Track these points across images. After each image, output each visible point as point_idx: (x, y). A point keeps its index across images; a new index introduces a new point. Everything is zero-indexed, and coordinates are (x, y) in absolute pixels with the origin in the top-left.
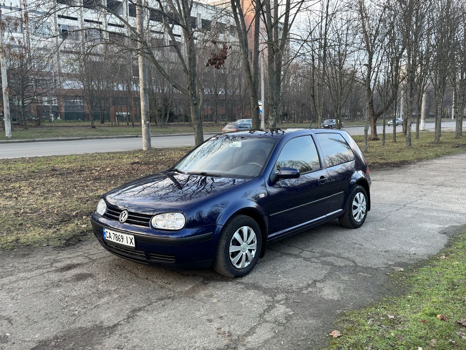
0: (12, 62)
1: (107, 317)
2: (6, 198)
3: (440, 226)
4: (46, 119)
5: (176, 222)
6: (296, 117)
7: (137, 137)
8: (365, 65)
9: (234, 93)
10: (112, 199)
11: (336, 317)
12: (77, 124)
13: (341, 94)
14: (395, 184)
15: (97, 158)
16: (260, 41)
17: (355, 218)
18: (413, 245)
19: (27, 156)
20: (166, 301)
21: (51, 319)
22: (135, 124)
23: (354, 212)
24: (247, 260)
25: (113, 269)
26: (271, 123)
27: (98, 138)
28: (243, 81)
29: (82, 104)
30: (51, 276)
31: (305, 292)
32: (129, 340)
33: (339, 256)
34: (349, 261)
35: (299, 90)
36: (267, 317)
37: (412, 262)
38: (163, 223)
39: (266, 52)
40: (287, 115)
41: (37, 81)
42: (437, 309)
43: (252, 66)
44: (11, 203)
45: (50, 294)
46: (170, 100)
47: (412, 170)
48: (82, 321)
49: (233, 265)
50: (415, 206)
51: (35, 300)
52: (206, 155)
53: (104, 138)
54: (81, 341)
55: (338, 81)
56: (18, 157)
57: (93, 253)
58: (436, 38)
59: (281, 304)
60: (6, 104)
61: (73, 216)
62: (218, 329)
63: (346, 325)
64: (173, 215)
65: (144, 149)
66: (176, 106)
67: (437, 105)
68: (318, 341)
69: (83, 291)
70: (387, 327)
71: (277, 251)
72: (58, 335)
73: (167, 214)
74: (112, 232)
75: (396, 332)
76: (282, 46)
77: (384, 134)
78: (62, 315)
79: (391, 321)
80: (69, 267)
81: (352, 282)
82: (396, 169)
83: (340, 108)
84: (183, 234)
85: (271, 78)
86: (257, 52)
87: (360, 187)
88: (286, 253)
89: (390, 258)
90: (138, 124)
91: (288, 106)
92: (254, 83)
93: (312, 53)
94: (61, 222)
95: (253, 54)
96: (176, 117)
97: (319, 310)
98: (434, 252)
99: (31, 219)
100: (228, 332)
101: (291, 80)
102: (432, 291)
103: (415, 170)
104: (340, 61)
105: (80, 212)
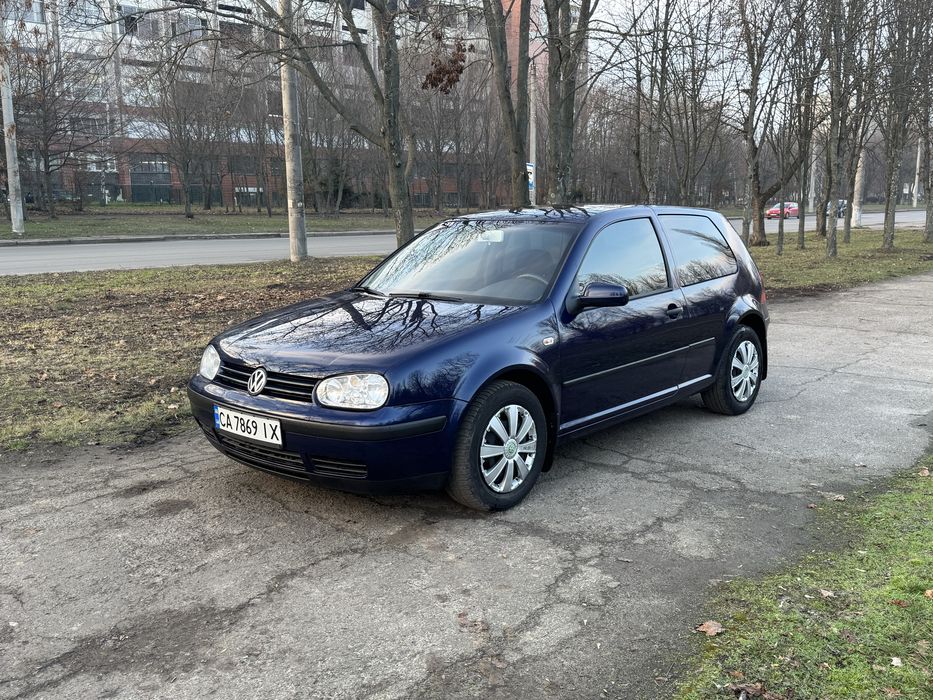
0: (23, 82)
1: (224, 589)
2: (13, 351)
3: (910, 411)
4: (94, 199)
5: (368, 392)
7: (279, 236)
8: (744, 91)
9: (474, 149)
10: (232, 347)
11: (710, 593)
12: (156, 209)
13: (695, 150)
14: (809, 329)
15: (197, 276)
17: (737, 394)
18: (858, 449)
19: (55, 271)
20: (349, 556)
21: (105, 592)
22: (273, 210)
23: (735, 381)
24: (516, 475)
25: (235, 490)
27: (200, 238)
28: (493, 124)
29: (166, 170)
30: (105, 505)
31: (640, 541)
32: (272, 638)
33: (705, 469)
34: (729, 479)
35: (607, 144)
36: (563, 591)
37: (860, 483)
38: (341, 395)
39: (544, 59)
40: (581, 196)
41: (74, 121)
42: (924, 578)
44: (24, 360)
45: (103, 542)
46: (345, 162)
47: (842, 302)
48: (170, 597)
49: (487, 485)
50: (854, 371)
51: (71, 553)
52: (420, 266)
53: (211, 238)
54: (168, 639)
56: (37, 273)
57: (191, 460)
59: (590, 566)
60: (12, 166)
61: (151, 387)
62: (460, 616)
63: (733, 611)
64: (361, 378)
65: (293, 258)
66: (357, 176)
68: (675, 643)
69: (172, 536)
70: (822, 615)
71: (575, 459)
72: (120, 626)
73: (350, 377)
74: (232, 414)
75: (841, 624)
76: (579, 44)
77: (781, 234)
78: (128, 585)
79: (828, 602)
80: (143, 488)
81: (739, 522)
82: (808, 301)
84: (383, 418)
86: (525, 60)
87: (748, 329)
88: (594, 464)
89: (814, 474)
90: (279, 210)
91: (583, 177)
92: (519, 126)
93: (637, 65)
94: (125, 398)
96: (357, 198)
97: (672, 578)
98: (905, 463)
99: (63, 391)
100: (483, 622)
101: (591, 123)
102: (910, 541)
103: (848, 303)
104: (694, 81)
105: (165, 378)
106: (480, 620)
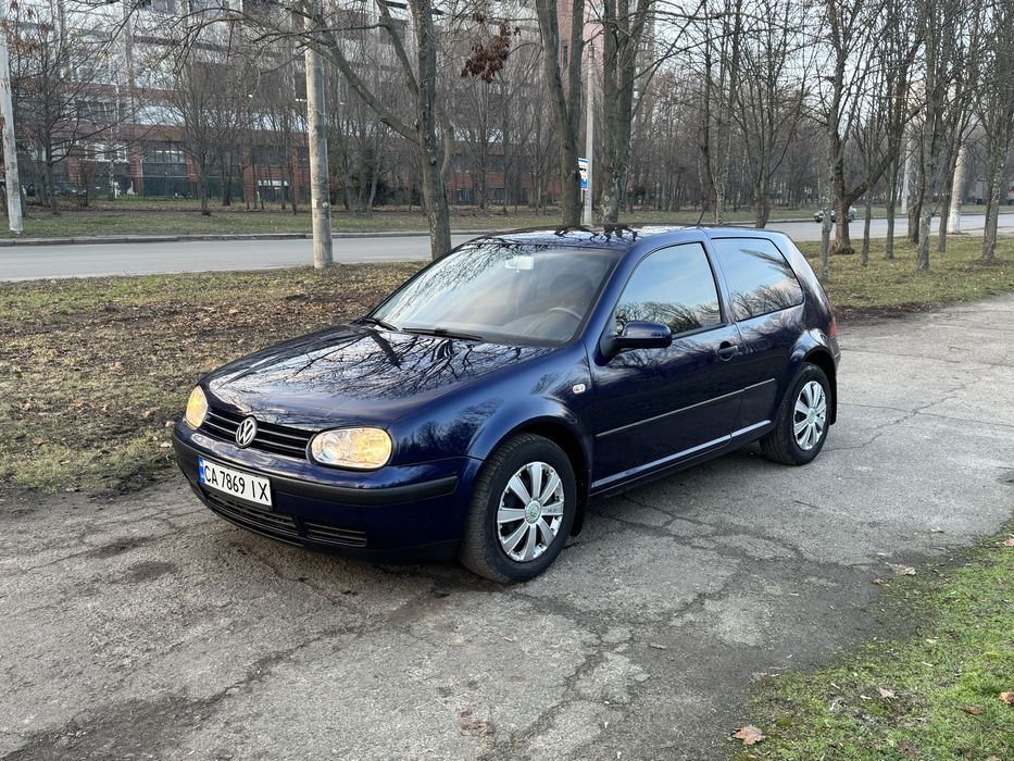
0: (23, 62)
1: (199, 675)
3: (1000, 463)
4: (100, 192)
5: (369, 449)
6: (663, 197)
7: (303, 237)
8: (828, 78)
9: (524, 140)
11: (753, 690)
12: (171, 204)
13: (771, 146)
14: (891, 358)
15: (209, 285)
16: (585, 17)
17: (800, 442)
18: (936, 510)
19: (52, 277)
20: (344, 637)
21: (66, 676)
22: (299, 207)
23: (798, 427)
24: (539, 540)
25: (226, 553)
26: (607, 211)
27: (217, 238)
28: (545, 111)
29: (182, 161)
30: (77, 567)
31: (677, 622)
32: (247, 737)
33: (759, 534)
34: (784, 546)
35: (674, 134)
36: (584, 685)
37: (936, 553)
38: (339, 450)
39: (599, 43)
40: (643, 193)
41: (80, 106)
42: (1000, 676)
43: (565, 76)
44: (7, 385)
45: (70, 613)
46: (379, 154)
47: (932, 326)
48: (137, 684)
49: (505, 554)
50: (939, 412)
51: (32, 626)
52: (453, 284)
53: (229, 239)
54: (131, 737)
55: (766, 115)
56: (33, 279)
57: (179, 512)
58: (997, 16)
59: (618, 653)
60: (10, 157)
61: (144, 420)
62: (463, 715)
63: (777, 713)
65: (317, 265)
66: (392, 169)
67: (992, 176)
68: (707, 753)
69: (148, 608)
70: (878, 721)
71: (611, 517)
72: (78, 719)
73: (349, 430)
74: (218, 469)
75: (899, 733)
76: (638, 28)
77: (866, 241)
78: (93, 667)
79: (887, 705)
80: (121, 547)
81: (792, 601)
82: (893, 323)
83: (767, 178)
84: (386, 479)
85: (609, 105)
86: (579, 44)
87: (815, 367)
88: (632, 524)
89: (883, 541)
90: (305, 207)
91: (647, 172)
92: (571, 118)
93: (707, 49)
94: (115, 433)
95: (570, 47)
96: (393, 194)
97: (710, 670)
98: (989, 528)
99: (45, 424)
100: (488, 724)
101: (656, 111)
102: (987, 628)
103: (938, 327)
104: (771, 67)
105: (160, 410)
106: (485, 720)
